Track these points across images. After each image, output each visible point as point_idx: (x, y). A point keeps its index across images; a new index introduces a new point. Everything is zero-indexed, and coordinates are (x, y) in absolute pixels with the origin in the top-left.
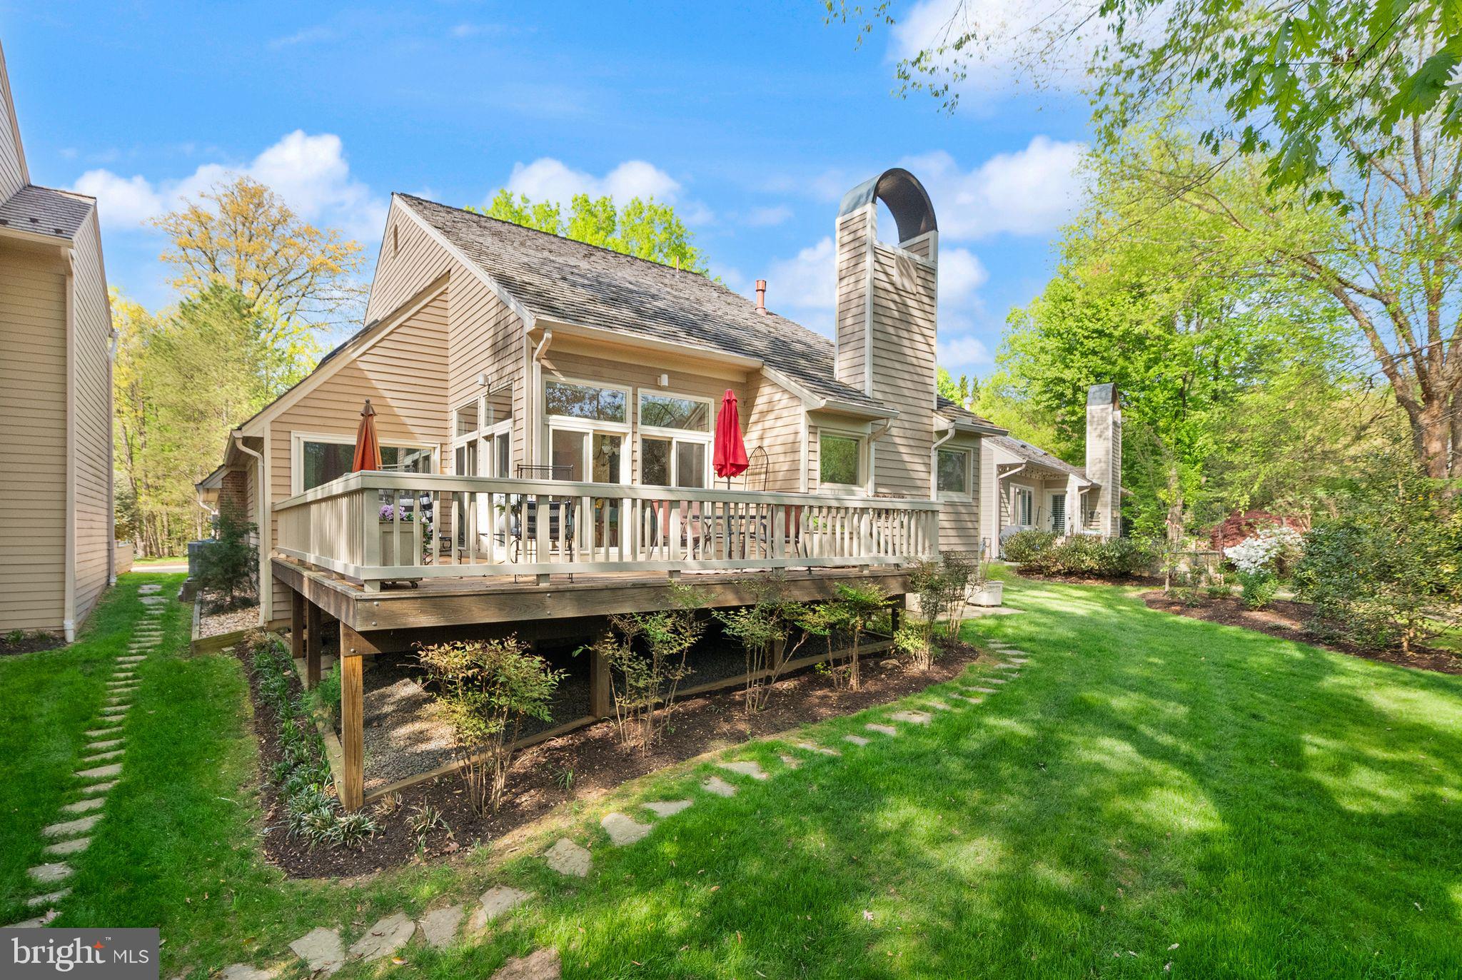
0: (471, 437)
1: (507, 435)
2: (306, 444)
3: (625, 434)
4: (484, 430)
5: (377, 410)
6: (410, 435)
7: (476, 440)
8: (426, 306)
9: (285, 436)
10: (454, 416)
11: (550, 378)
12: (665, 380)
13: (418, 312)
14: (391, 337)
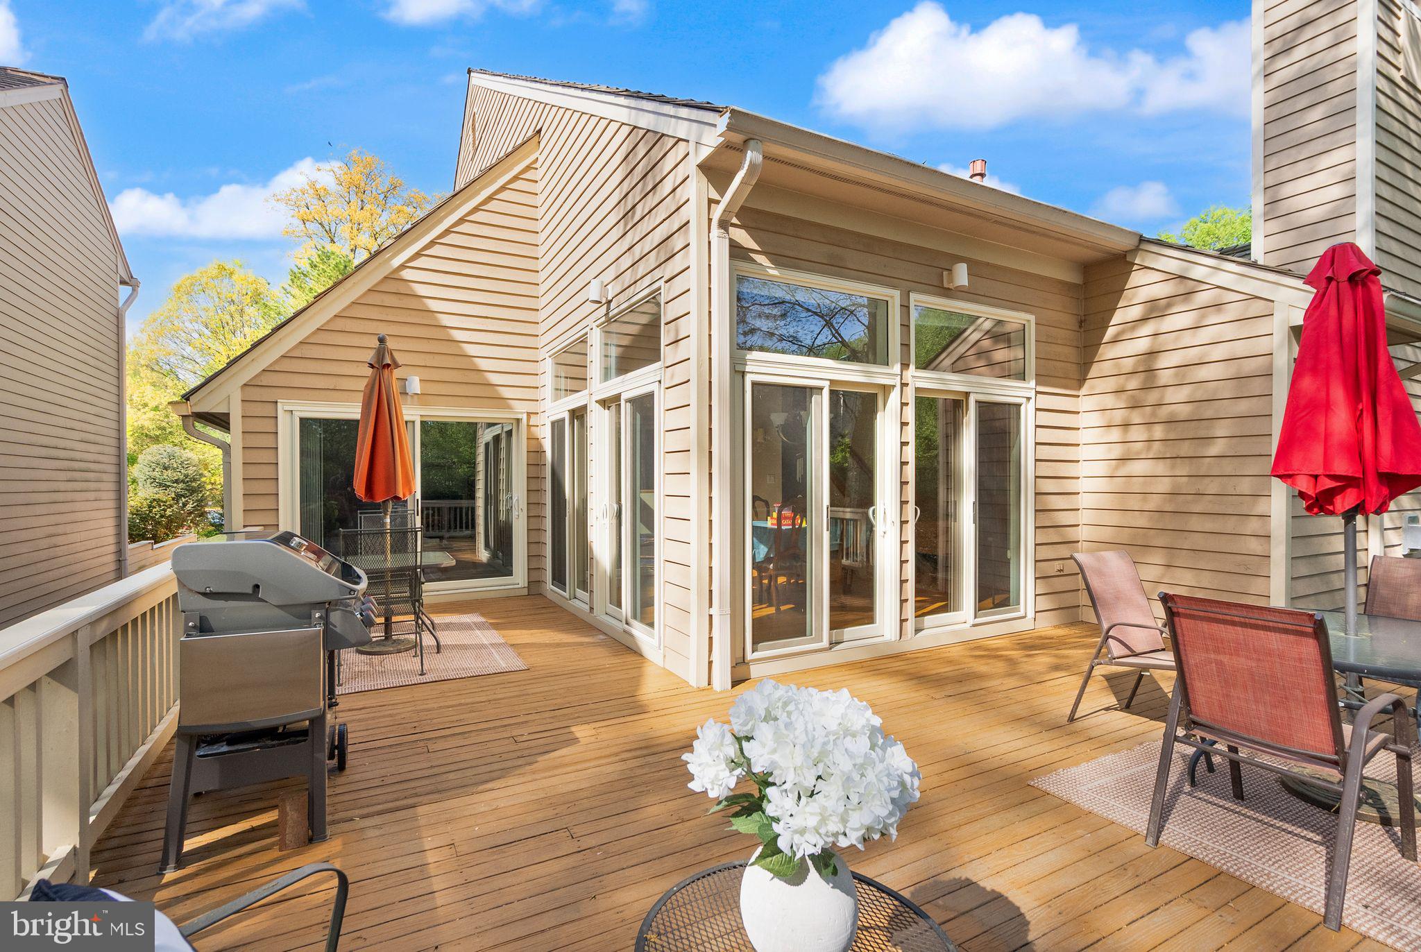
0: (575, 401)
1: (649, 397)
2: (303, 421)
3: (886, 389)
4: (598, 388)
5: (400, 358)
6: (501, 402)
7: (584, 407)
8: (503, 188)
9: (267, 410)
10: (548, 366)
11: (744, 266)
12: (961, 276)
13: (490, 198)
14: (448, 239)
